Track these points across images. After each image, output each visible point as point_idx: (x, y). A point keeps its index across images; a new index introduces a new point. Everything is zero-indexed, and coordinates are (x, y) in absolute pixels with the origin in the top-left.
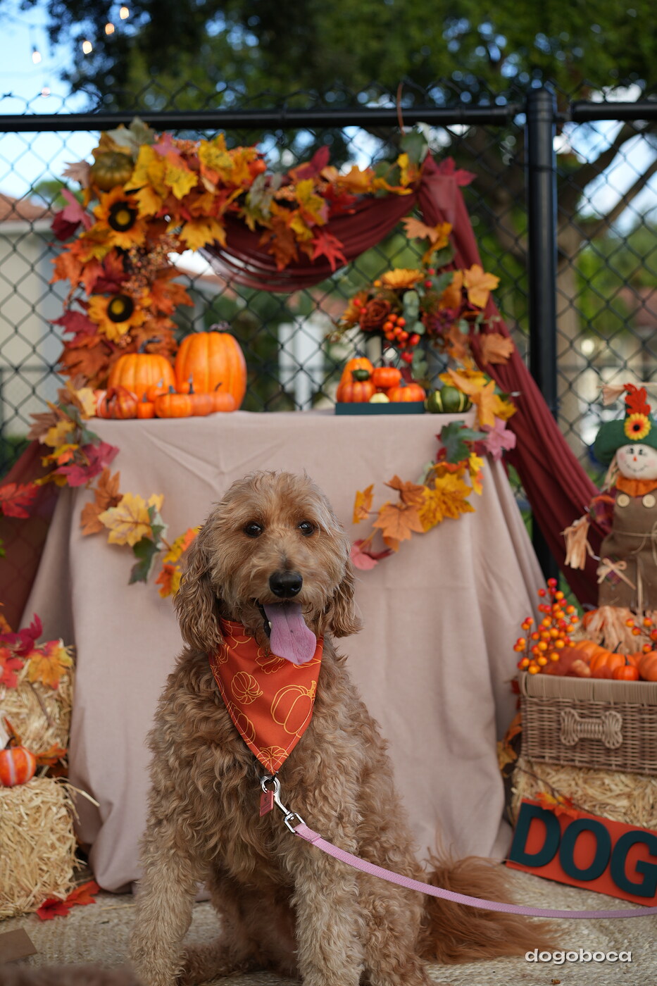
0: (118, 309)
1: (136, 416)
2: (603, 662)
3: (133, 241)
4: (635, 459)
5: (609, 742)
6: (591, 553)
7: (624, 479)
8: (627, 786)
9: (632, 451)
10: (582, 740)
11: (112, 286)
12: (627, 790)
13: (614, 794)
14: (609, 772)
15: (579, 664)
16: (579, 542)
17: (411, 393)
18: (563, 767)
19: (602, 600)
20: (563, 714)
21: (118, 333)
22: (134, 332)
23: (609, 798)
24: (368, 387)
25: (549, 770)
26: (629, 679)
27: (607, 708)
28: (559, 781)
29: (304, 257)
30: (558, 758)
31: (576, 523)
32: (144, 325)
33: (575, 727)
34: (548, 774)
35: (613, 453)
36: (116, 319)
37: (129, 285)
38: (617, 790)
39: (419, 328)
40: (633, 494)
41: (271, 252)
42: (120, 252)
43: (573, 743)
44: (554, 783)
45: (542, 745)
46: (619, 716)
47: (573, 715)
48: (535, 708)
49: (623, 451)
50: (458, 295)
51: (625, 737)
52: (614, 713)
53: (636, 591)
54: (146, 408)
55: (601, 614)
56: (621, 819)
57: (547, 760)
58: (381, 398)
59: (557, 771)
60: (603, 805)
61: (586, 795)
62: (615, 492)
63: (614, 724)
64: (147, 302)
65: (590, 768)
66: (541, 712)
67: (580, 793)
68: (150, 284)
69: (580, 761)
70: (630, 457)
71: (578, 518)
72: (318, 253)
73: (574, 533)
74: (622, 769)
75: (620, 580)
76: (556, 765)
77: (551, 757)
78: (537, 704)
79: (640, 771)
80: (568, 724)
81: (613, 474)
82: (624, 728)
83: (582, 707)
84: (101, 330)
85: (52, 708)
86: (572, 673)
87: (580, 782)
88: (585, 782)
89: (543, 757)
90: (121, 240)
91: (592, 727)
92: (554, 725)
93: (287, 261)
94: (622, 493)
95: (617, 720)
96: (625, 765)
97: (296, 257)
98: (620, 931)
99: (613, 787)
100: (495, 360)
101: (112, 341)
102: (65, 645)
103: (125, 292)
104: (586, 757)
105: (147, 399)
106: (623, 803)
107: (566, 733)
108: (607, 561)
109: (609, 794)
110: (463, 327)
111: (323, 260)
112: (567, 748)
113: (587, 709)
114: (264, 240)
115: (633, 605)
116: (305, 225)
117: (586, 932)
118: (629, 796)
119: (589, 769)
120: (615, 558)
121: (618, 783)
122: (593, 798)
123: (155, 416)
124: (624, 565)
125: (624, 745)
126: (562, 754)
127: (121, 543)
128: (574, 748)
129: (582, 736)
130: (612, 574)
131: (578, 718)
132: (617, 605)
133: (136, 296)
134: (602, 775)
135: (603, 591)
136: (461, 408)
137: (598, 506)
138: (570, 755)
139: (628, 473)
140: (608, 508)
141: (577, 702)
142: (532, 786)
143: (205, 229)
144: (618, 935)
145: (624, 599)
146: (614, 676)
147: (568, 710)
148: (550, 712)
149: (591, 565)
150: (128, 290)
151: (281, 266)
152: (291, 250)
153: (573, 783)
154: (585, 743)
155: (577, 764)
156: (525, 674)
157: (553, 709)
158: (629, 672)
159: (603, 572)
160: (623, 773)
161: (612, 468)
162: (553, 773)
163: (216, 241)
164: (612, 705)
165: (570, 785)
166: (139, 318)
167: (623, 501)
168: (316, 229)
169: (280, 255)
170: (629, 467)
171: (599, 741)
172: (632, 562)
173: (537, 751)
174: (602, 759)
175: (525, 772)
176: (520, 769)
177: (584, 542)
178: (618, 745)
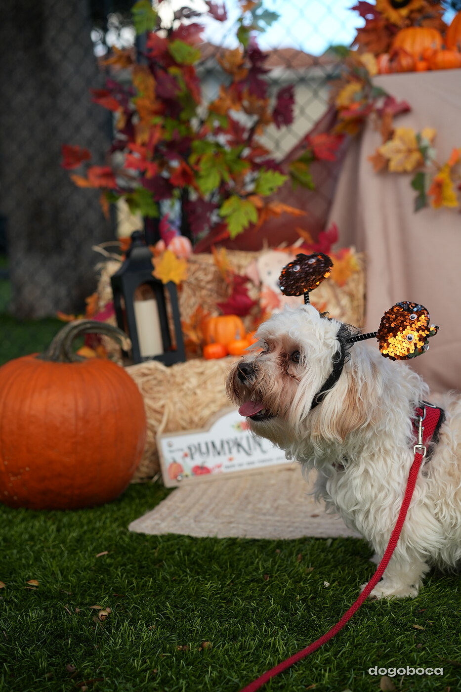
1: (412, 69)
21: (400, 16)
22: (413, 16)
32: (420, 10)
36: (397, 6)
54: (422, 65)
84: (385, 16)
85: (345, 301)
101: (394, 24)
102: (357, 251)
105: (423, 58)
123: (429, 69)
127: (400, 169)
166: (417, 3)
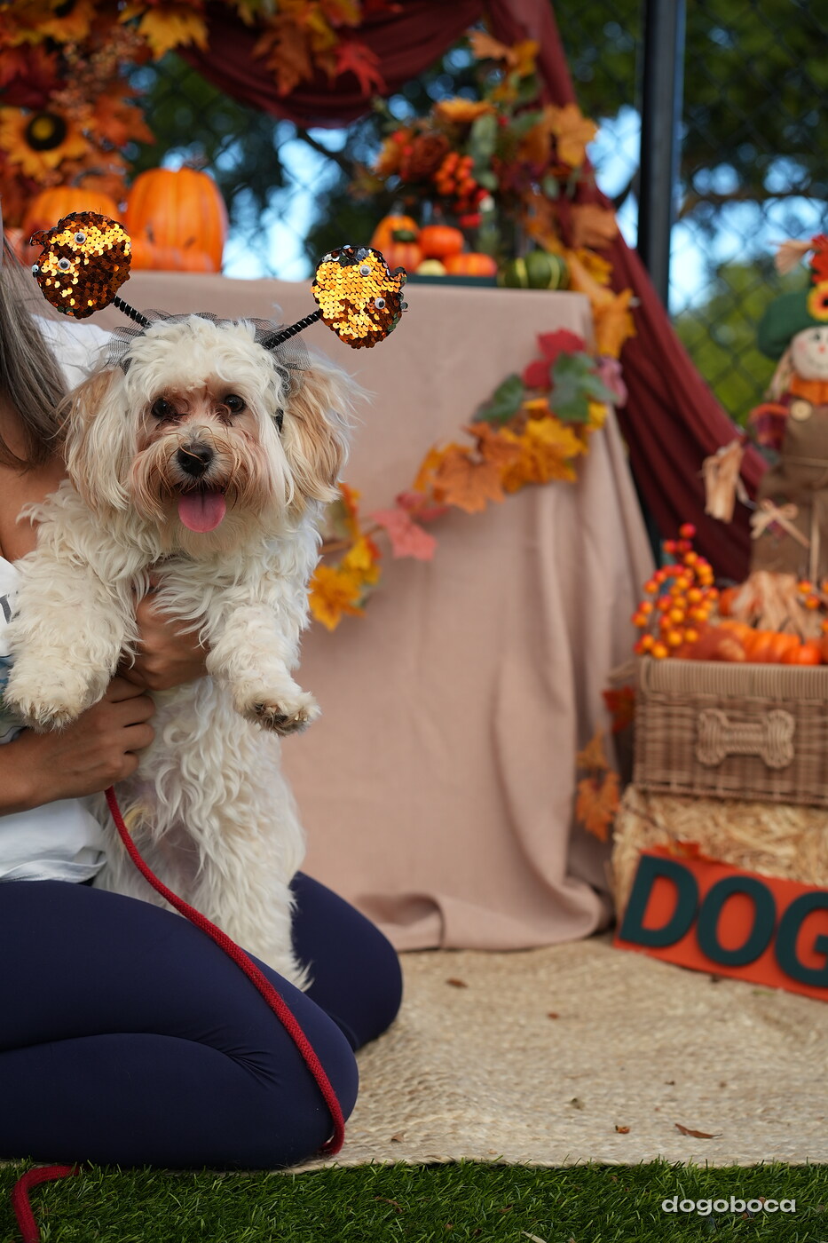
0: (43, 130)
2: (764, 644)
3: (70, 32)
4: (822, 350)
5: (772, 758)
6: (744, 497)
7: (800, 381)
8: (794, 825)
9: (818, 337)
10: (730, 756)
11: (34, 97)
12: (793, 831)
13: (772, 837)
14: (769, 804)
15: (727, 645)
16: (726, 478)
17: (478, 264)
18: (696, 798)
19: (756, 562)
20: (702, 717)
21: (43, 165)
22: (67, 167)
23: (768, 842)
24: (414, 253)
25: (674, 803)
26: (807, 663)
27: (769, 708)
28: (689, 820)
29: (320, 73)
30: (691, 785)
31: (722, 452)
32: (81, 160)
33: (721, 735)
34: (673, 810)
35: (786, 342)
36: (38, 146)
37: (63, 97)
38: (778, 830)
39: (490, 181)
40: (816, 399)
41: (271, 65)
42: (52, 45)
43: (715, 761)
44: (682, 824)
45: (668, 764)
46: (790, 719)
47: (718, 720)
48: (659, 710)
49: (804, 339)
50: (545, 142)
51: (797, 751)
52: (782, 713)
53: (808, 552)
55: (754, 585)
56: (782, 875)
57: (674, 788)
58: (433, 268)
59: (686, 806)
60: (756, 855)
61: (730, 839)
62: (788, 398)
63: (781, 730)
64: (88, 125)
65: (739, 800)
66: (668, 715)
67: (721, 837)
68: (91, 100)
69: (726, 789)
70: (813, 347)
71: (726, 443)
72: (343, 66)
73: (718, 467)
74: (789, 801)
75: (785, 533)
76: (685, 796)
77: (680, 785)
78: (663, 704)
79: (816, 801)
80: (710, 731)
81: (785, 375)
82: (796, 738)
83: (732, 707)
84: (14, 159)
86: (718, 657)
87: (722, 820)
88: (730, 819)
89: (668, 784)
90: (55, 28)
91: (748, 736)
92: (688, 735)
93: (294, 80)
94: (799, 398)
95: (787, 726)
96: (794, 793)
97: (309, 74)
98: (800, 1022)
99: (773, 826)
100: (592, 241)
101: (32, 178)
103: (52, 108)
104: (734, 782)
106: (787, 851)
107: (706, 745)
108: (768, 505)
109: (766, 837)
110: (551, 188)
111: (349, 81)
112: (706, 768)
113: (740, 709)
114: (261, 48)
115: (802, 570)
116: (328, 23)
117: (748, 1023)
118: (797, 840)
119: (736, 801)
120: (780, 499)
121: (781, 821)
122: (742, 845)
124: (792, 510)
125: (794, 764)
126: (698, 779)
128: (715, 768)
129: (731, 749)
130: (774, 526)
131: (725, 722)
132: (778, 571)
133: (71, 113)
134: (757, 809)
135: (759, 549)
136: (554, 283)
137: (761, 422)
138: (709, 779)
139: (807, 370)
140: (777, 423)
141: (725, 700)
142: (646, 830)
143: (176, 21)
144: (797, 1028)
145: (791, 561)
146: (784, 660)
147: (710, 711)
148: (682, 716)
149: (743, 513)
150: (60, 105)
151: (285, 88)
152: (302, 64)
153: (709, 824)
154: (733, 760)
155: (721, 793)
156: (645, 660)
157: (688, 711)
158: (807, 654)
159: (761, 521)
160: (791, 805)
161: (783, 365)
162: (680, 808)
163: (193, 42)
164: (779, 703)
165: (704, 827)
166: (75, 147)
167: (801, 411)
168: (343, 32)
169: (284, 71)
170: (811, 361)
171: (757, 756)
172: (807, 507)
173: (659, 775)
174: (760, 784)
175: (636, 812)
176: (627, 807)
177: (734, 478)
178: (785, 763)
